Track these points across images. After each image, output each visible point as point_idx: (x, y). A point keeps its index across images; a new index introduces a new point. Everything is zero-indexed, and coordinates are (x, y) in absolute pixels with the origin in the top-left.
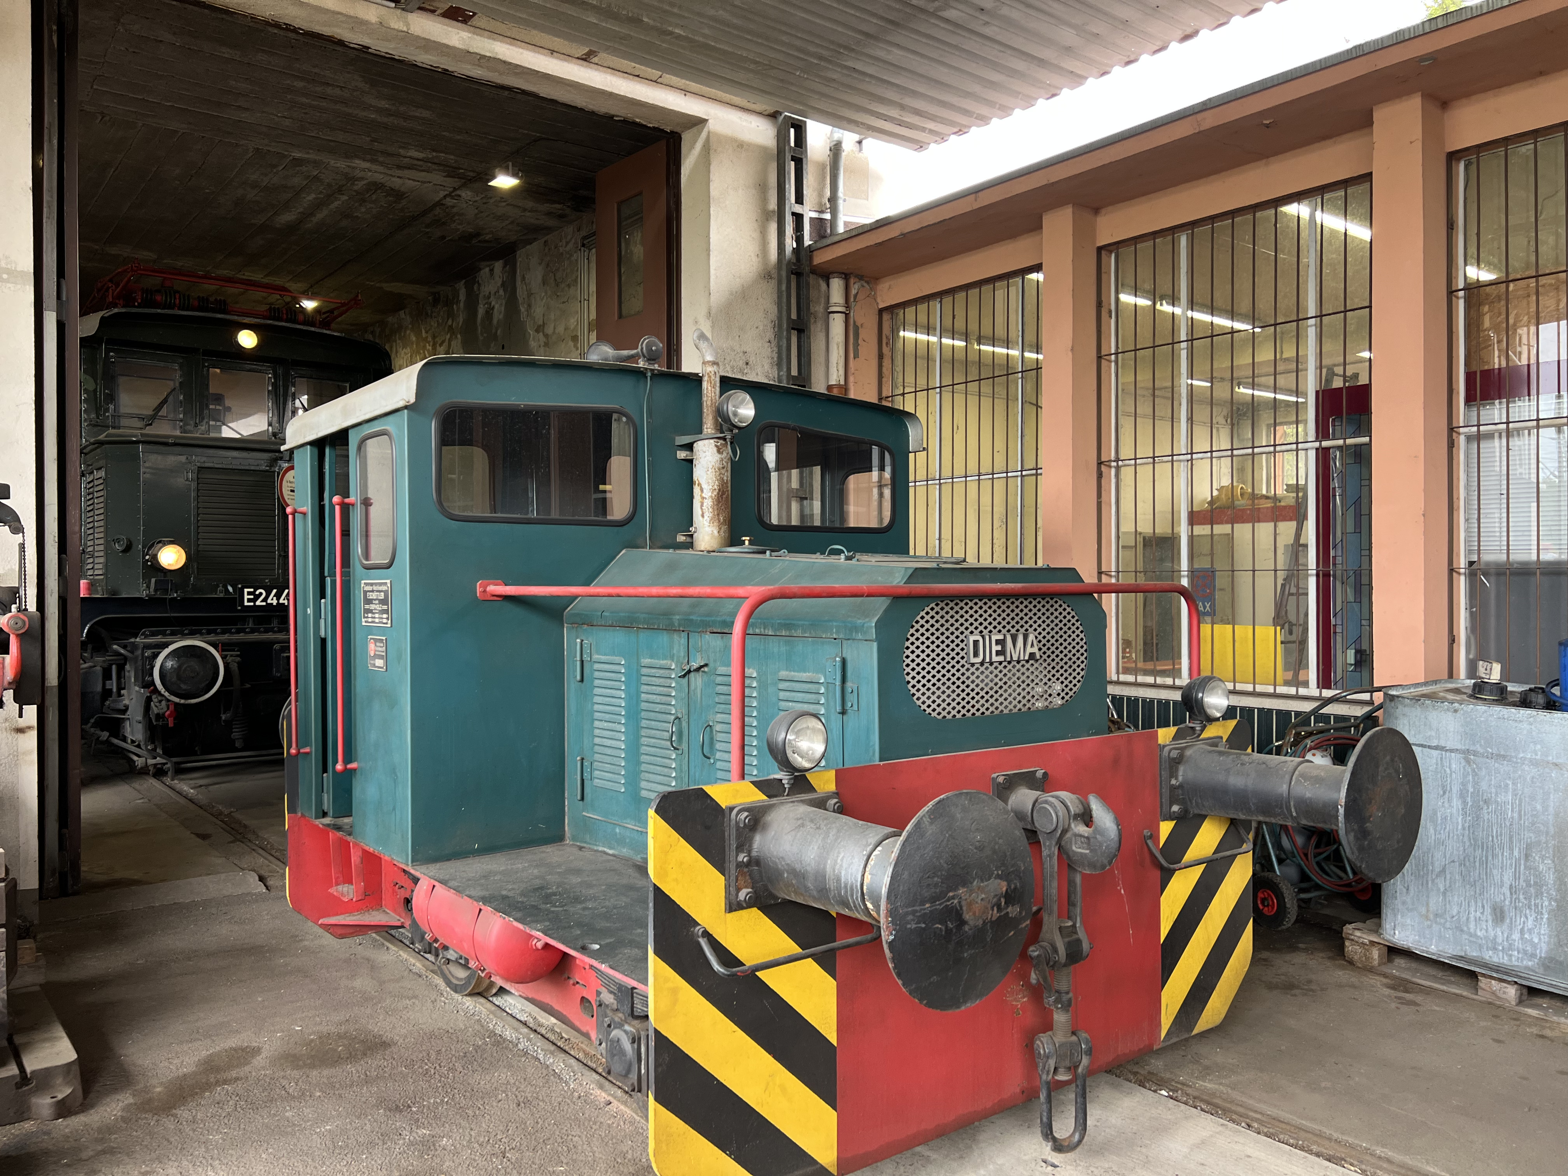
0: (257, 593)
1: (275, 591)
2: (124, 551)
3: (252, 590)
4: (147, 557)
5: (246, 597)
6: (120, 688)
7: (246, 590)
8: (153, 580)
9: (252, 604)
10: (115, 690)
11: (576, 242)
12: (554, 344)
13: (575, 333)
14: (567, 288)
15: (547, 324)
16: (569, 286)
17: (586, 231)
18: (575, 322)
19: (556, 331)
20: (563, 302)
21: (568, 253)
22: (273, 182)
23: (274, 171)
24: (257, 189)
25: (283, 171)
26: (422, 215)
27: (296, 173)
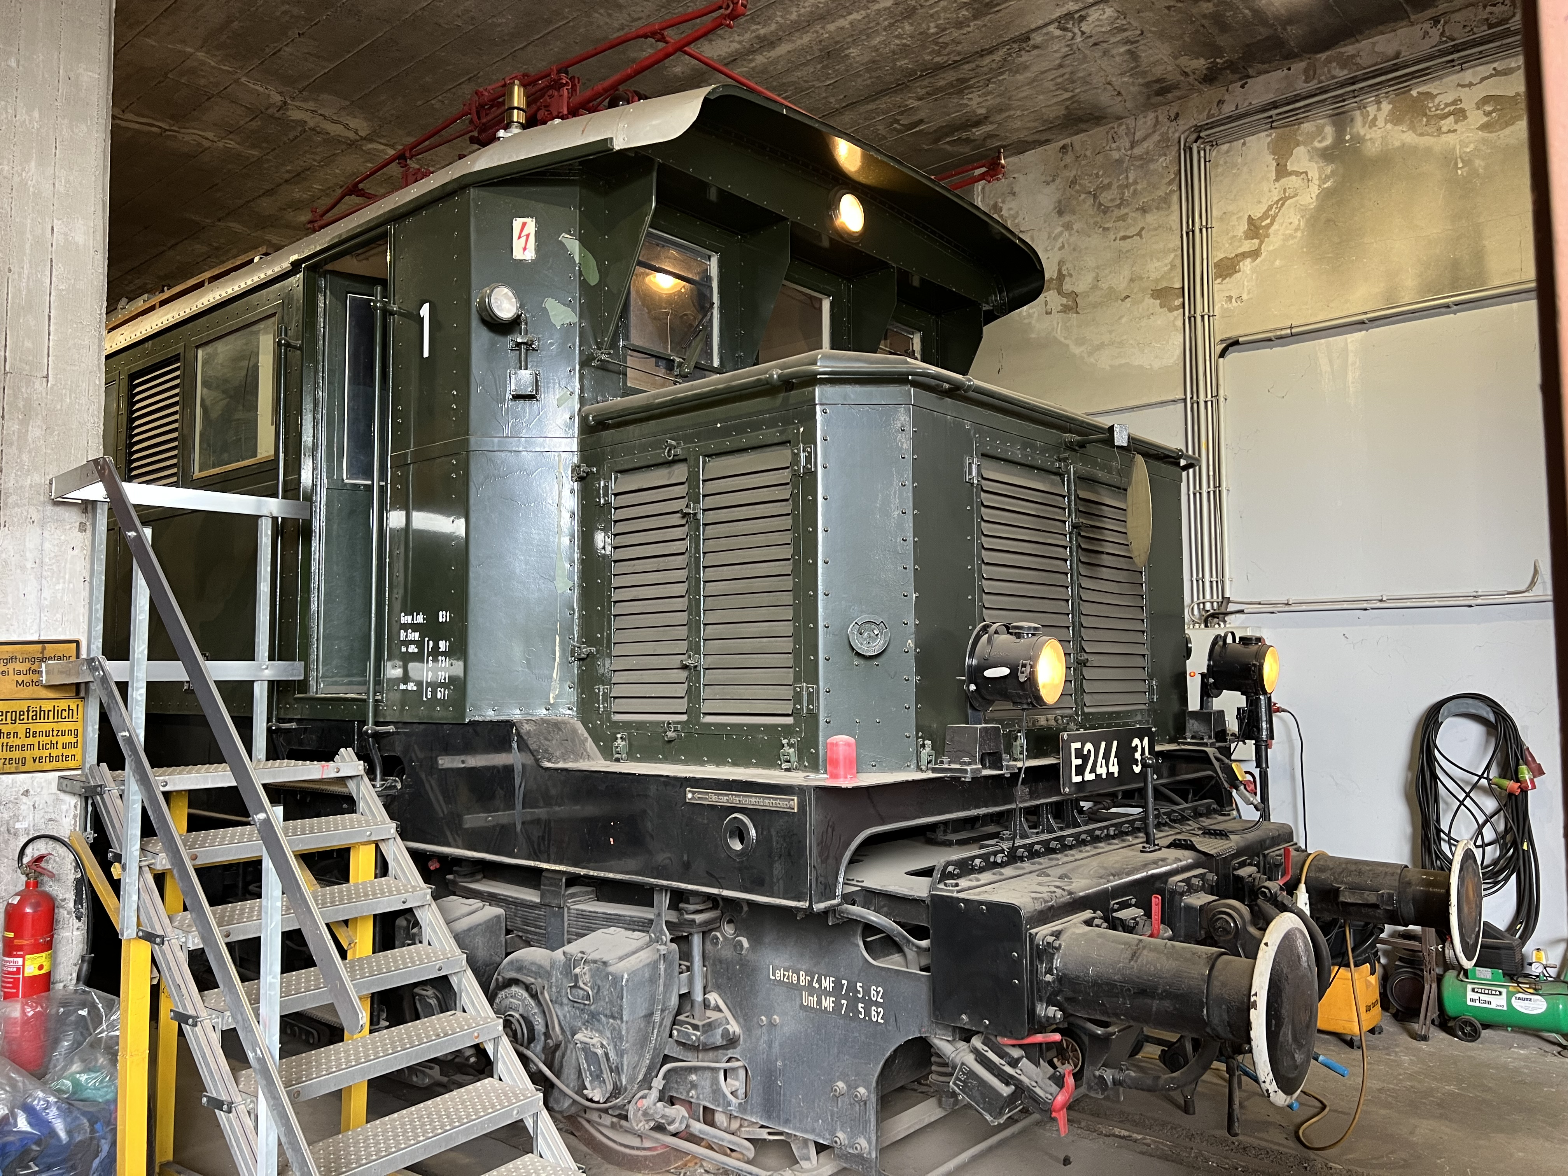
0: (1085, 751)
1: (1103, 745)
3: (1079, 745)
7: (1073, 746)
9: (1081, 779)
11: (1165, 138)
12: (1095, 306)
13: (1165, 284)
14: (1138, 215)
15: (1071, 276)
16: (1144, 210)
17: (1201, 117)
18: (1166, 265)
19: (1104, 285)
20: (1124, 238)
21: (1141, 158)
26: (957, 65)
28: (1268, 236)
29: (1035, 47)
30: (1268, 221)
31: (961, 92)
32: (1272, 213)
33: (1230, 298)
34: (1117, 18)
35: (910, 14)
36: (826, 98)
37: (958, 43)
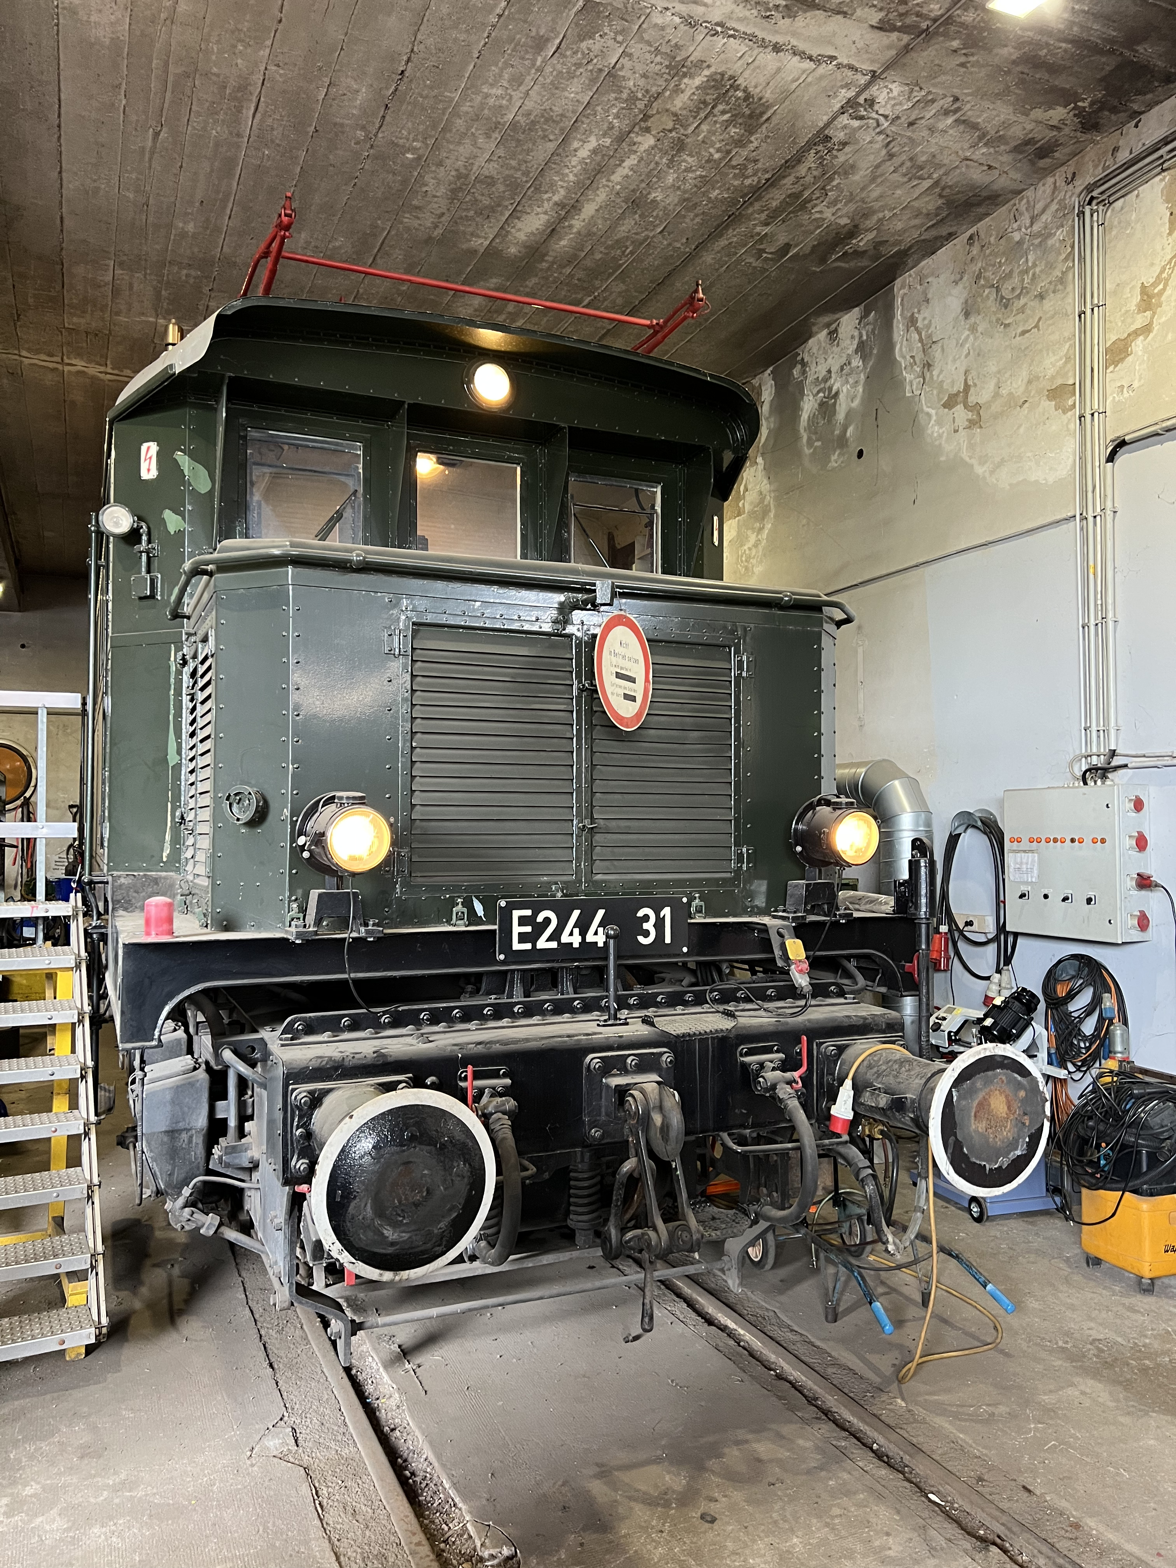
0: (540, 918)
1: (576, 913)
2: (252, 823)
3: (528, 912)
4: (301, 840)
5: (517, 929)
6: (244, 1117)
7: (516, 914)
8: (314, 894)
9: (528, 946)
10: (232, 1123)
11: (1062, 206)
12: (995, 417)
13: (1059, 382)
14: (1035, 303)
15: (975, 385)
16: (1041, 297)
17: (1096, 173)
18: (1061, 359)
19: (1004, 392)
20: (1024, 333)
21: (1039, 234)
22: (529, 105)
23: (538, 63)
24: (497, 135)
25: (554, 61)
26: (772, 183)
27: (578, 65)
28: (1160, 305)
29: (844, 144)
30: (1161, 286)
31: (803, 207)
32: (1164, 275)
33: (1123, 386)
34: (912, 91)
35: (680, 146)
36: (670, 244)
37: (756, 161)
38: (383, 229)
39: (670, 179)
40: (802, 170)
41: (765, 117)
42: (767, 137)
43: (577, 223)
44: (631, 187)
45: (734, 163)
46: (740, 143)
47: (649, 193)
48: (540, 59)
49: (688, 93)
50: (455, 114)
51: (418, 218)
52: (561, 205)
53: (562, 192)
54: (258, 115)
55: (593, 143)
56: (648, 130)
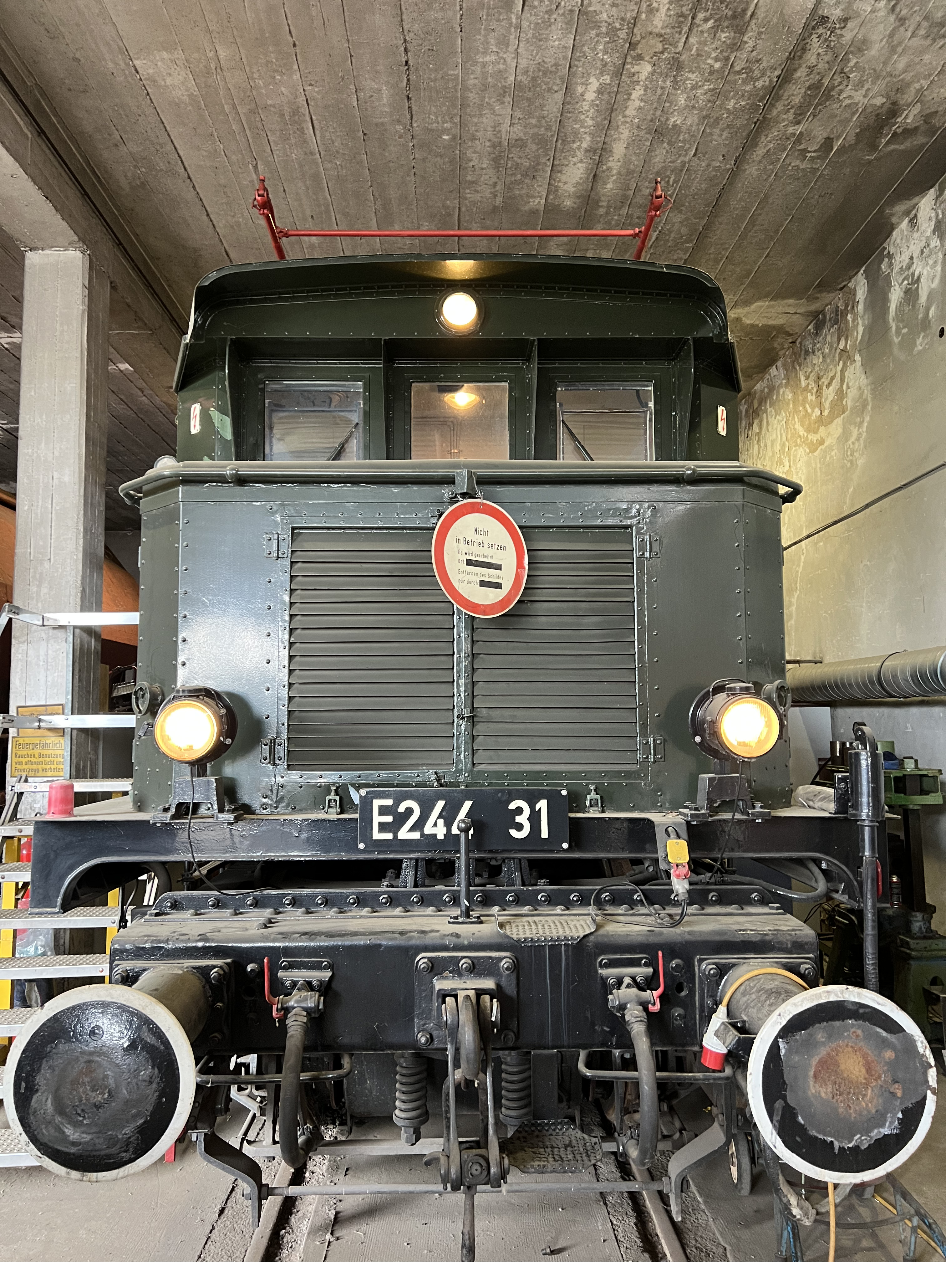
1: (440, 804)
5: (377, 819)
7: (377, 803)
9: (389, 836)
22: (523, 63)
23: (514, 21)
24: (508, 99)
25: (526, 14)
26: (785, 78)
27: (549, 12)
29: (845, 20)
31: (828, 96)
35: (677, 65)
36: (708, 165)
37: (759, 61)
38: (454, 208)
39: (682, 100)
40: (811, 58)
41: (749, 13)
42: (760, 33)
43: (614, 164)
44: (649, 118)
45: (737, 68)
46: (735, 46)
47: (667, 119)
48: (514, 17)
49: (663, 10)
50: (465, 88)
51: (478, 192)
52: (591, 150)
53: (588, 139)
54: (317, 132)
55: (594, 84)
56: (640, 58)
